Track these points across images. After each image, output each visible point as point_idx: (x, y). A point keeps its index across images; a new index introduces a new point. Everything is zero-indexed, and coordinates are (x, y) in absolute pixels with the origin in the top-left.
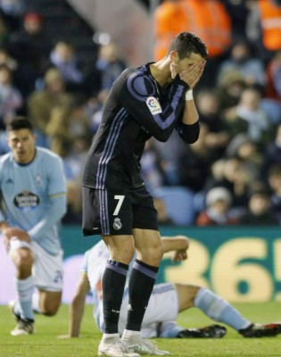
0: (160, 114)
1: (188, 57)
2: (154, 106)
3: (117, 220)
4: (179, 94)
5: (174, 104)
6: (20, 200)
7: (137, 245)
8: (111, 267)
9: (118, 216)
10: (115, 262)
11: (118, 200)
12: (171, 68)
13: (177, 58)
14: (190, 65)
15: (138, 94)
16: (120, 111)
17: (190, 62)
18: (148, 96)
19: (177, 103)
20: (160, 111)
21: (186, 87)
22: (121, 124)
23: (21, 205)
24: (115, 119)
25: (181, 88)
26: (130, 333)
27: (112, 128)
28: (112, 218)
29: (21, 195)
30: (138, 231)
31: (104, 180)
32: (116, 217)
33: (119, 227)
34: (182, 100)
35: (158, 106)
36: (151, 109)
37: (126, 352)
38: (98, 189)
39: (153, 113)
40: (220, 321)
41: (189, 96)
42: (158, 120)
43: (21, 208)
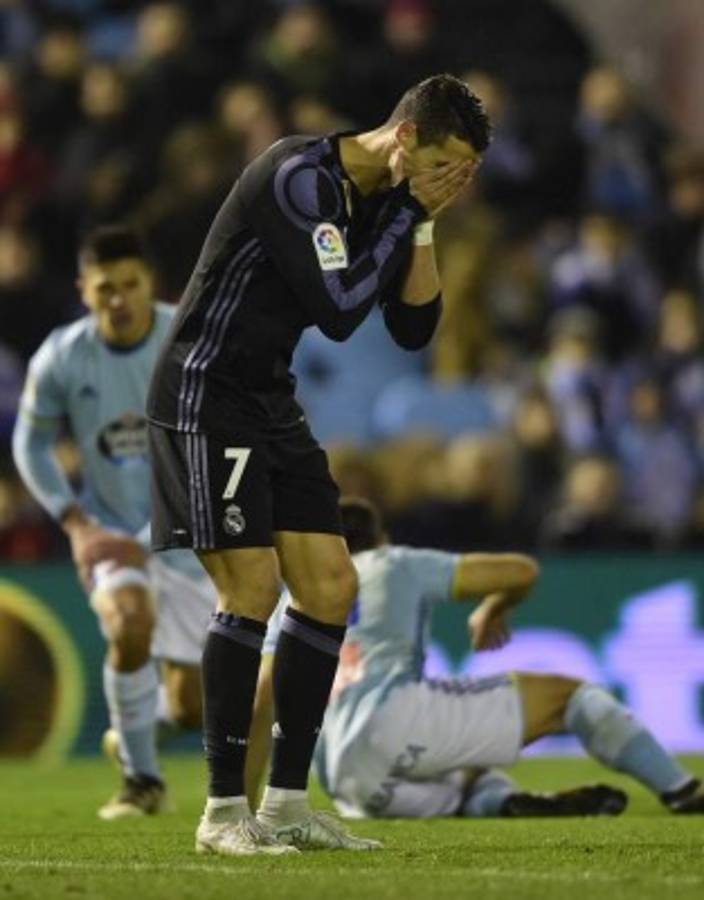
0: (341, 272)
1: (440, 144)
2: (331, 251)
3: (234, 509)
4: (398, 229)
5: (382, 252)
6: (115, 439)
7: (285, 572)
8: (222, 630)
9: (235, 501)
10: (231, 617)
11: (233, 461)
12: (394, 160)
13: (413, 141)
14: (440, 165)
15: (298, 212)
16: (248, 246)
17: (442, 158)
18: (320, 221)
19: (391, 248)
20: (344, 264)
21: (421, 215)
22: (247, 277)
23: (117, 452)
24: (233, 263)
25: (406, 214)
26: (280, 794)
27: (222, 285)
28: (219, 506)
29: (116, 427)
30: (290, 537)
31: (197, 409)
32: (229, 502)
33: (239, 529)
34: (405, 245)
35: (341, 250)
36: (322, 255)
37: (264, 842)
38: (183, 433)
39: (326, 267)
40: (621, 767)
41: (425, 235)
42: (333, 285)
43: (117, 462)
